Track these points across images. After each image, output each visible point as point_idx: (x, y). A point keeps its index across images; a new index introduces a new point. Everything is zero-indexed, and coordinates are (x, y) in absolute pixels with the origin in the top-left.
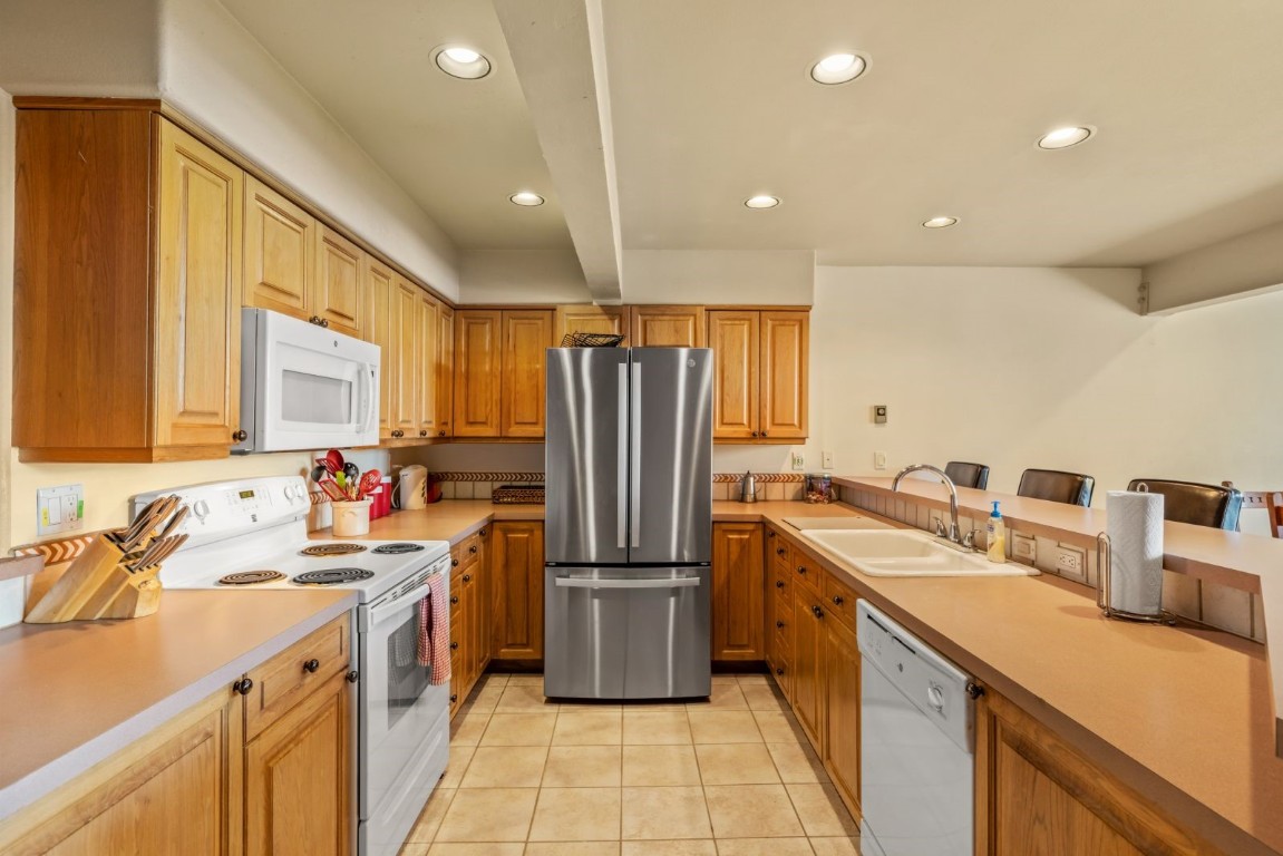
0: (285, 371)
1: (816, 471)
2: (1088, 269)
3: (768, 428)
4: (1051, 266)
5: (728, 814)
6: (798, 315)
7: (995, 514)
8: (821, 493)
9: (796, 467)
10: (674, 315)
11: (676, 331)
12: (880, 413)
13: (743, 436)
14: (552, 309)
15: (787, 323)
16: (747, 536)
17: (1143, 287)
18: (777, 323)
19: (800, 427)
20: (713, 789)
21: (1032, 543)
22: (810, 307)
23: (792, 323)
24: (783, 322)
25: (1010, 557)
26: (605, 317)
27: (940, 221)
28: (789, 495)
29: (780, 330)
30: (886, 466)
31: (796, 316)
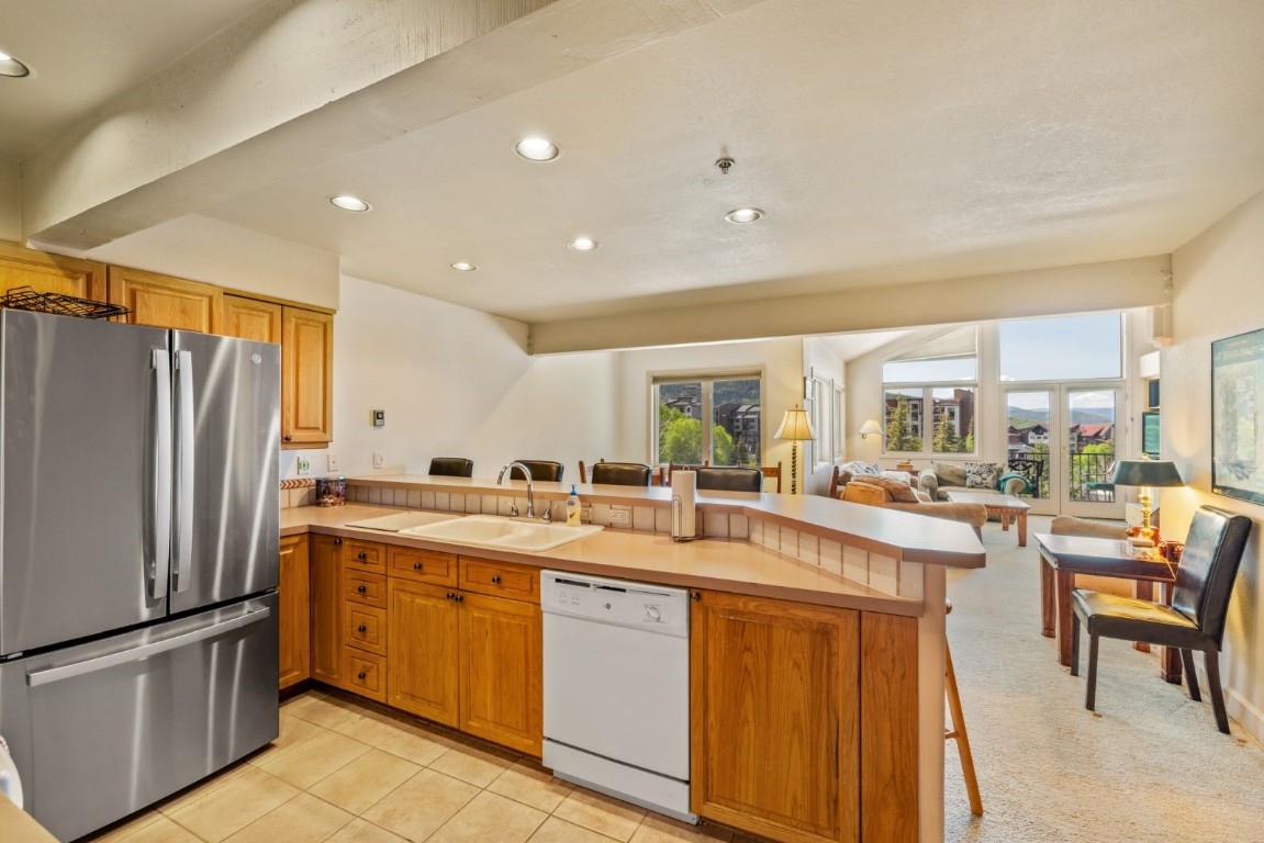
1: (322, 475)
2: (503, 318)
3: (292, 432)
4: (488, 312)
5: (408, 819)
6: (322, 318)
7: (573, 494)
8: (338, 495)
9: (301, 471)
10: (179, 291)
12: (378, 416)
15: (311, 323)
16: (290, 551)
17: (530, 337)
18: (301, 321)
19: (324, 431)
20: (373, 811)
21: (591, 510)
22: (335, 312)
23: (315, 324)
24: (307, 322)
25: (586, 521)
26: (60, 272)
28: (295, 501)
29: (304, 329)
30: (383, 465)
31: (320, 319)
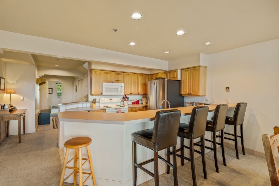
0: (106, 88)
3: (192, 93)
9: (206, 102)
10: (173, 72)
11: (173, 75)
12: (228, 88)
13: (187, 94)
14: (158, 73)
18: (193, 70)
19: (198, 93)
23: (196, 70)
27: (208, 43)
29: (194, 72)
31: (197, 68)
